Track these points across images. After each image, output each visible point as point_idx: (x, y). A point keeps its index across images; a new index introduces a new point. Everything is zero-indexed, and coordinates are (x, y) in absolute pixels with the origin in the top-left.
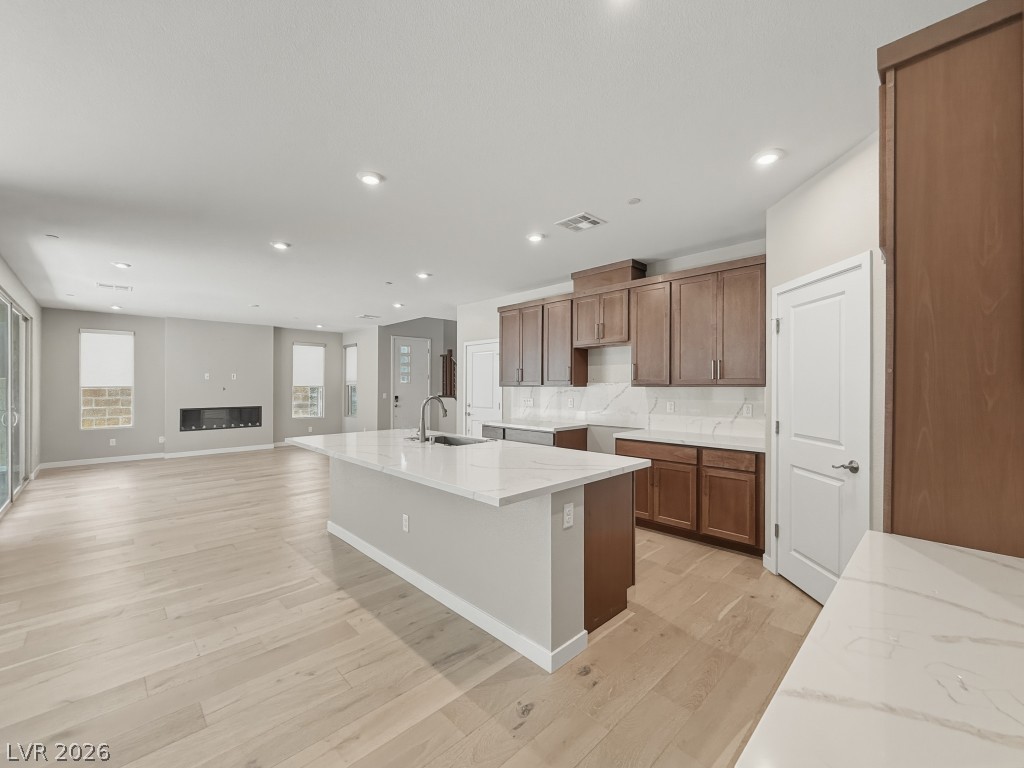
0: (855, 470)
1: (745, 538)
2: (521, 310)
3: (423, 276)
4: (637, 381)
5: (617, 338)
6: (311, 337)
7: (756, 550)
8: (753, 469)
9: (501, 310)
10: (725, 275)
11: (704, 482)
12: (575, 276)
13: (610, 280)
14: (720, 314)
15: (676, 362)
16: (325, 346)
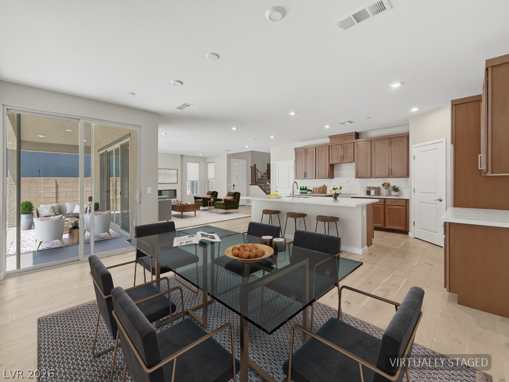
0: (441, 200)
1: (402, 228)
2: (306, 150)
3: (272, 137)
4: (357, 176)
5: (349, 160)
6: (195, 159)
7: (406, 232)
8: (405, 205)
9: (296, 149)
10: (393, 139)
11: (387, 210)
12: (330, 137)
13: (346, 139)
14: (390, 153)
15: (374, 169)
16: (199, 163)
